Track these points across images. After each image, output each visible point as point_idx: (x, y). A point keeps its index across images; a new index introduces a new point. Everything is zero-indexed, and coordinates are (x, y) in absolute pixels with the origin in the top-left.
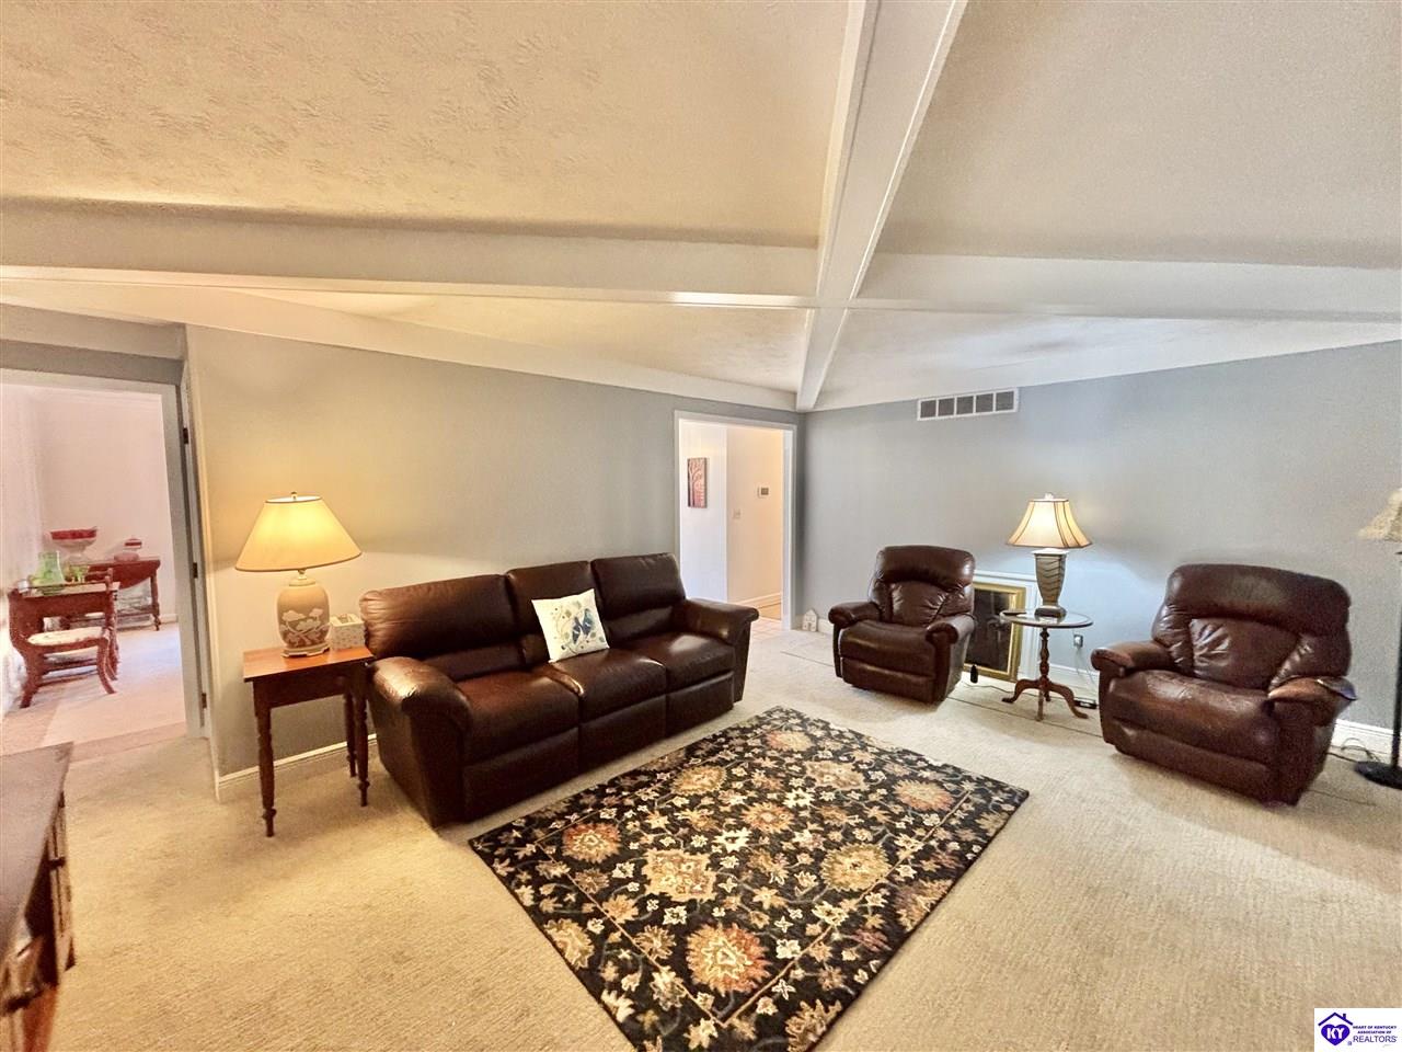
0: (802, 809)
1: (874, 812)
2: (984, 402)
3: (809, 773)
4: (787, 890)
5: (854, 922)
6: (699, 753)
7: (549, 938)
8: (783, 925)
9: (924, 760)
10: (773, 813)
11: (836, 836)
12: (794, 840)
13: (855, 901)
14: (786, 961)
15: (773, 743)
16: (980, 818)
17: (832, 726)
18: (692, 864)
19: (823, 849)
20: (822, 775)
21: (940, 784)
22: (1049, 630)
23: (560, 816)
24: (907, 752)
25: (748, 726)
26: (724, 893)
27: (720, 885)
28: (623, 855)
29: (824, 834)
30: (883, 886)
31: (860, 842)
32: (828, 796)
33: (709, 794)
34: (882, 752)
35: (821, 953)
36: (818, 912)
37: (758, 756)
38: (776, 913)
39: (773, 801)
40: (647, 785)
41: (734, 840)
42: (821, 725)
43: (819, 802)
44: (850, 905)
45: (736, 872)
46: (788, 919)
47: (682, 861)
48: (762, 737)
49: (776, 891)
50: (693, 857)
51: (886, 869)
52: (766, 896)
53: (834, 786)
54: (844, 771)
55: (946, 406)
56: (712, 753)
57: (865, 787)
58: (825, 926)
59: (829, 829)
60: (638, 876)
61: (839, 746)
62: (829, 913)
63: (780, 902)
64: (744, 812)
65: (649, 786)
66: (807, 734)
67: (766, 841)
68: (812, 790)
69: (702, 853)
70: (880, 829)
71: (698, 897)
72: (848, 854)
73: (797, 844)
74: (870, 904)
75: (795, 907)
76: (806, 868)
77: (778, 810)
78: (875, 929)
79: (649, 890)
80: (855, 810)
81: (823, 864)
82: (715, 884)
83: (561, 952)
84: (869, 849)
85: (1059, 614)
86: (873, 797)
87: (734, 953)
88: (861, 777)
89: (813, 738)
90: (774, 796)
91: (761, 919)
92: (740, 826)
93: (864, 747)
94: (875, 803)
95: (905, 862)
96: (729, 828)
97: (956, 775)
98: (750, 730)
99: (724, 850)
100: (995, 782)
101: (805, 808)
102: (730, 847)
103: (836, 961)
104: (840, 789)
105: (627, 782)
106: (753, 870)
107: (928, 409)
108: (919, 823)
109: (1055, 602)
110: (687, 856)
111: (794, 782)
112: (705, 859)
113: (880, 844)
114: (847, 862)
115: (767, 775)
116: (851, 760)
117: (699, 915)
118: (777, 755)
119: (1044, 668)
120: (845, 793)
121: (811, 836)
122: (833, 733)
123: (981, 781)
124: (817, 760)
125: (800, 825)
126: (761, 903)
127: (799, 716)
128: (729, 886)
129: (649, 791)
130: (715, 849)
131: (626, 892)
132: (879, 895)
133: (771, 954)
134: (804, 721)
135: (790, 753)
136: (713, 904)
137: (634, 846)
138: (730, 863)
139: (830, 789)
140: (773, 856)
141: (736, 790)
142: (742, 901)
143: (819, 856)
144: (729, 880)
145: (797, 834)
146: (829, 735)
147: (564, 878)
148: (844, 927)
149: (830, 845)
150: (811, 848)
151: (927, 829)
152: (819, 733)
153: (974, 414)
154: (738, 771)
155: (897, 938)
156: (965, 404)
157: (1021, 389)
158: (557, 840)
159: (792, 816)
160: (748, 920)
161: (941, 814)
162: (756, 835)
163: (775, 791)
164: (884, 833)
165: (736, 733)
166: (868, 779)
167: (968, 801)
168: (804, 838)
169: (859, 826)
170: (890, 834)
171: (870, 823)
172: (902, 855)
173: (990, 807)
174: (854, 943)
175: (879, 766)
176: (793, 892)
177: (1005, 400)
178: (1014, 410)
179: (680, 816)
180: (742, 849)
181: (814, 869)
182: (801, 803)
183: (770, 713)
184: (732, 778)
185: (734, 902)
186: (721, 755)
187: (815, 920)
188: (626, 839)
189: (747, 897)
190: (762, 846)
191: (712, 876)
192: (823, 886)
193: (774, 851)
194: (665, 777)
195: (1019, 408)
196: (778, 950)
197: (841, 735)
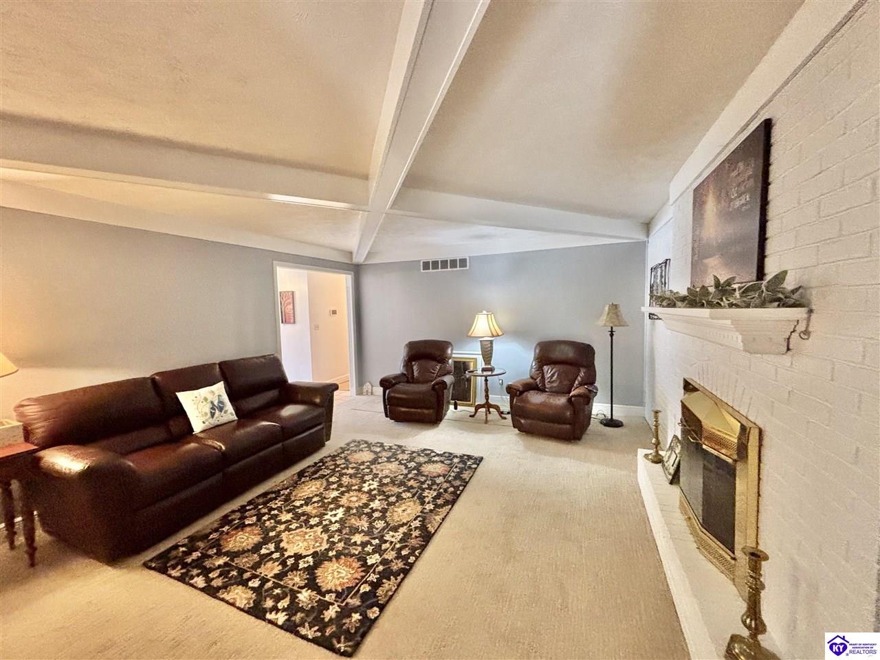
0: (372, 490)
1: (412, 483)
2: (453, 263)
3: (374, 471)
4: (369, 532)
5: (407, 536)
6: (307, 474)
7: (223, 600)
8: (369, 549)
9: (434, 452)
10: (357, 496)
11: (393, 499)
12: (370, 507)
13: (405, 527)
14: (373, 565)
15: (352, 460)
16: (462, 474)
17: (385, 444)
18: (312, 534)
19: (386, 507)
20: (382, 470)
21: (442, 462)
22: (488, 378)
23: (216, 530)
24: (425, 450)
25: (336, 454)
26: (334, 543)
27: (331, 540)
28: (266, 540)
29: (386, 500)
30: (419, 516)
31: (405, 499)
32: (386, 481)
33: (317, 495)
34: (414, 452)
35: (390, 555)
36: (387, 537)
37: (343, 469)
38: (364, 545)
39: (355, 490)
40: (275, 499)
41: (335, 515)
42: (379, 445)
43: (381, 485)
44: (403, 530)
45: (339, 531)
46: (371, 545)
47: (306, 533)
48: (345, 458)
49: (363, 534)
50: (311, 530)
51: (420, 508)
52: (358, 538)
53: (389, 475)
54: (394, 466)
55: (435, 264)
56: (315, 473)
57: (405, 472)
58: (392, 542)
59: (388, 497)
60: (278, 549)
61: (390, 454)
62: (393, 536)
63: (367, 538)
64: (339, 499)
65: (276, 499)
66: (371, 451)
67: (355, 511)
68: (378, 479)
69: (317, 526)
70: (415, 490)
71: (318, 549)
72: (399, 507)
73: (371, 509)
74: (413, 526)
75: (374, 539)
76: (378, 519)
77: (360, 494)
78: (416, 537)
79: (287, 554)
80: (402, 484)
81: (387, 514)
82: (328, 540)
83: (233, 605)
84: (410, 501)
85: (492, 370)
86: (410, 476)
87: (344, 570)
88: (403, 467)
89: (375, 453)
90: (356, 487)
91: (356, 550)
92: (338, 507)
93: (403, 452)
94: (412, 478)
95: (429, 503)
96: (332, 510)
97: (450, 456)
98: (338, 455)
99: (331, 522)
100: (468, 456)
101: (375, 489)
102: (333, 520)
103: (399, 557)
104: (392, 476)
105: (261, 500)
106: (349, 527)
107: (426, 266)
108: (434, 483)
109: (490, 364)
110: (308, 530)
111: (366, 478)
112: (319, 529)
113: (416, 498)
114: (400, 510)
115: (351, 477)
116: (397, 460)
117: (320, 558)
118: (355, 465)
119: (487, 397)
120: (395, 477)
121: (379, 502)
122: (386, 448)
123: (461, 457)
124: (379, 463)
125: (372, 498)
126: (356, 542)
127: (366, 442)
128: (336, 539)
129: (277, 502)
130: (324, 523)
131: (272, 559)
132: (417, 521)
133: (365, 564)
134: (369, 445)
135: (363, 463)
136: (327, 550)
137: (272, 534)
138: (334, 527)
139: (386, 477)
140: (359, 517)
141: (333, 489)
142: (345, 543)
143: (384, 511)
144: (336, 536)
145: (371, 503)
146: (384, 450)
147: (226, 564)
148: (401, 541)
149: (389, 504)
150: (380, 508)
151: (438, 485)
152: (378, 450)
153: (449, 269)
154: (333, 479)
155: (427, 537)
156: (444, 264)
157: (470, 257)
158: (217, 544)
159: (368, 495)
160: (350, 552)
161: (444, 476)
162: (349, 509)
163: (357, 485)
164: (417, 491)
165: (329, 459)
166: (407, 467)
167: (456, 467)
168: (376, 504)
169: (404, 491)
170: (420, 491)
171: (409, 489)
172: (427, 500)
173: (466, 468)
174: (406, 546)
175: (412, 460)
176: (373, 532)
177: (463, 262)
178: (468, 268)
179: (300, 511)
180: (341, 519)
181: (383, 517)
182: (372, 487)
183: (348, 444)
184: (329, 483)
185: (340, 546)
186: (321, 473)
187: (386, 542)
188: (266, 531)
189: (347, 542)
190: (353, 514)
191: (325, 537)
192: (388, 524)
193: (359, 515)
194: (286, 492)
195: (470, 266)
196: (368, 561)
197: (391, 448)
